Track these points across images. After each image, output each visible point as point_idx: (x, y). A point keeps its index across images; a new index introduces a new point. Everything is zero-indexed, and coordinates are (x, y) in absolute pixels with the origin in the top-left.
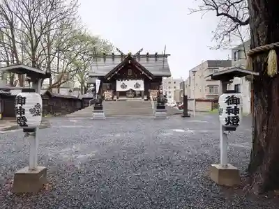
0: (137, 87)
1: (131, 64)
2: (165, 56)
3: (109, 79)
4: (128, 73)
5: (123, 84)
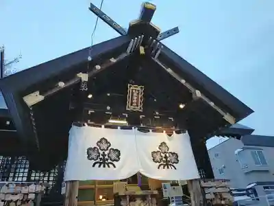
4: (129, 101)
5: (100, 141)
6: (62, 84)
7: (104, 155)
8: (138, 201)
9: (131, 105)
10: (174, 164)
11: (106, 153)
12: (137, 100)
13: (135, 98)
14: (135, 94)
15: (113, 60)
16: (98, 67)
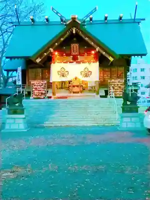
0: (86, 76)
1: (77, 35)
2: (136, 22)
3: (38, 60)
4: (72, 50)
6: (45, 54)
8: (76, 87)
10: (90, 76)
11: (64, 72)
13: (75, 49)
15: (62, 39)
16: (56, 44)
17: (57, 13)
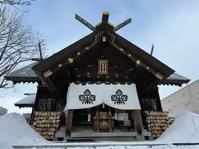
3: (48, 74)
5: (86, 91)
6: (60, 65)
7: (87, 98)
9: (101, 71)
10: (125, 102)
11: (89, 97)
12: (104, 68)
13: (103, 67)
14: (103, 65)
15: (87, 48)
16: (79, 54)
17: (82, 21)
